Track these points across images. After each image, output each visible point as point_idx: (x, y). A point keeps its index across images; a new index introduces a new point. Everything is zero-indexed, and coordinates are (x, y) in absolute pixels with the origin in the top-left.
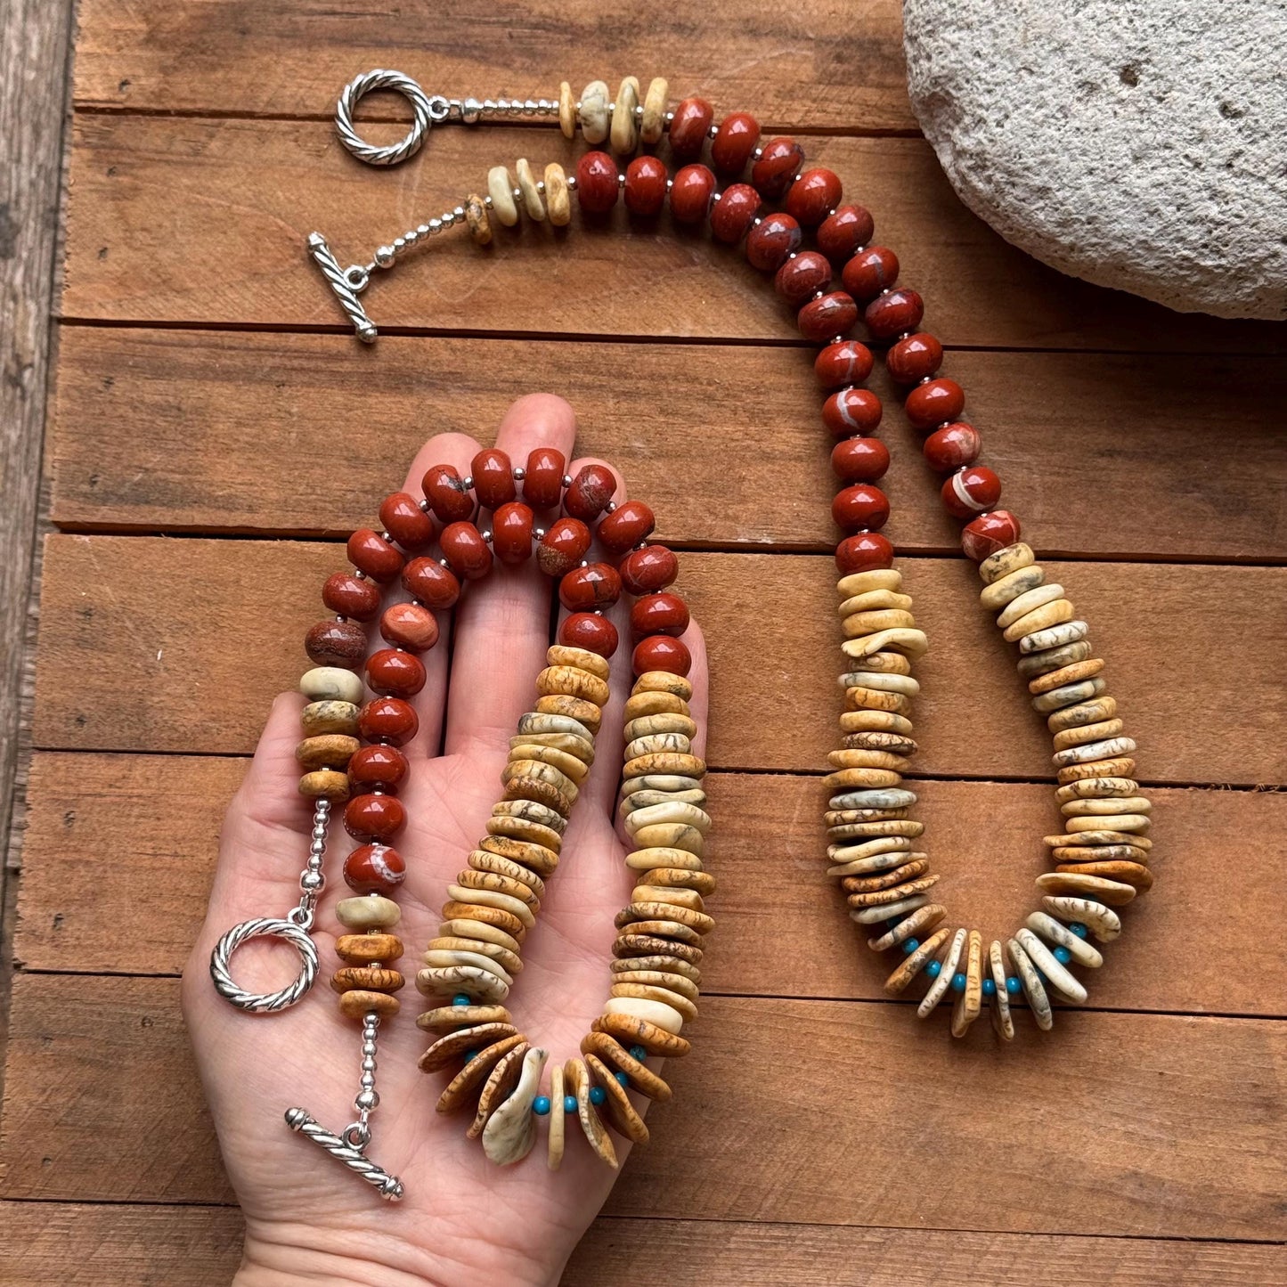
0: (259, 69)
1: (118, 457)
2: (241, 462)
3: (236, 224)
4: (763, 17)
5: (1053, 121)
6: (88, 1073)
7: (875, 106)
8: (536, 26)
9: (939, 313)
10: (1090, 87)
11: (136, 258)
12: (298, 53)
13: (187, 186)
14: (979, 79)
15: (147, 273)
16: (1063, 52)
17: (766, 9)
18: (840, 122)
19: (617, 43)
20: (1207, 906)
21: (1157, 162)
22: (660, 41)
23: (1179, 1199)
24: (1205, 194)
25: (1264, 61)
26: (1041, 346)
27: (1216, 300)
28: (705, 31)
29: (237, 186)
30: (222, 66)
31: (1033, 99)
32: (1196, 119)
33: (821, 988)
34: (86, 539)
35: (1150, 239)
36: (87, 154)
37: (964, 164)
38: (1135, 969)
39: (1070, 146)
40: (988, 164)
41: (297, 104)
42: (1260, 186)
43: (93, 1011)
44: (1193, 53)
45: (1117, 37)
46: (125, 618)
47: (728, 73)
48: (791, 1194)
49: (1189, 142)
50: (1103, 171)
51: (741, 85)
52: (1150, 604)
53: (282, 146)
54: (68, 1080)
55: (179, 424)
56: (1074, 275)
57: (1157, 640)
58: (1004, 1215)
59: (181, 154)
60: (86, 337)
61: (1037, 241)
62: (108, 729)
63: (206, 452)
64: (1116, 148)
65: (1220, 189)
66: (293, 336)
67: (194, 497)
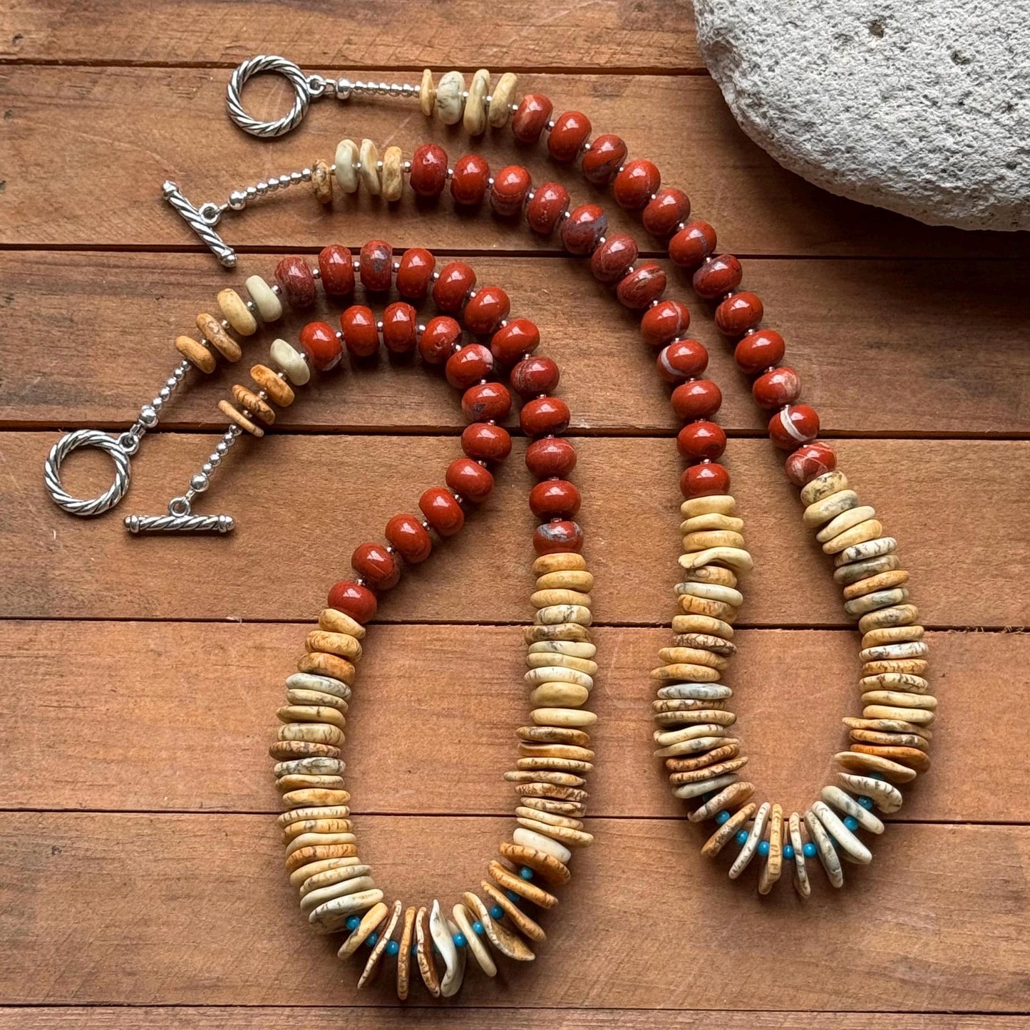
0: (136, 24)
1: (19, 363)
2: (127, 365)
3: (118, 159)
5: (815, 66)
6: (6, 896)
7: (672, 48)
10: (845, 39)
11: (32, 189)
12: (169, 9)
13: (73, 126)
14: (753, 31)
15: (41, 203)
16: (821, 9)
18: (641, 63)
20: (964, 731)
21: (902, 101)
23: (942, 979)
24: (942, 128)
25: (987, 17)
26: (818, 254)
27: (956, 215)
29: (119, 125)
30: (102, 20)
31: (798, 48)
32: (933, 65)
35: (898, 166)
37: (744, 101)
39: (830, 88)
40: (763, 102)
41: (169, 54)
42: (987, 121)
43: (9, 842)
44: (929, 10)
46: (28, 502)
47: (543, 22)
48: (613, 984)
49: (927, 84)
50: (858, 108)
51: (556, 32)
52: (913, 475)
53: (157, 90)
55: (72, 334)
56: (839, 194)
57: (920, 505)
58: (795, 996)
59: (68, 98)
61: (806, 167)
62: (16, 600)
63: (96, 357)
64: (867, 90)
65: (954, 123)
66: (170, 256)
67: (86, 397)
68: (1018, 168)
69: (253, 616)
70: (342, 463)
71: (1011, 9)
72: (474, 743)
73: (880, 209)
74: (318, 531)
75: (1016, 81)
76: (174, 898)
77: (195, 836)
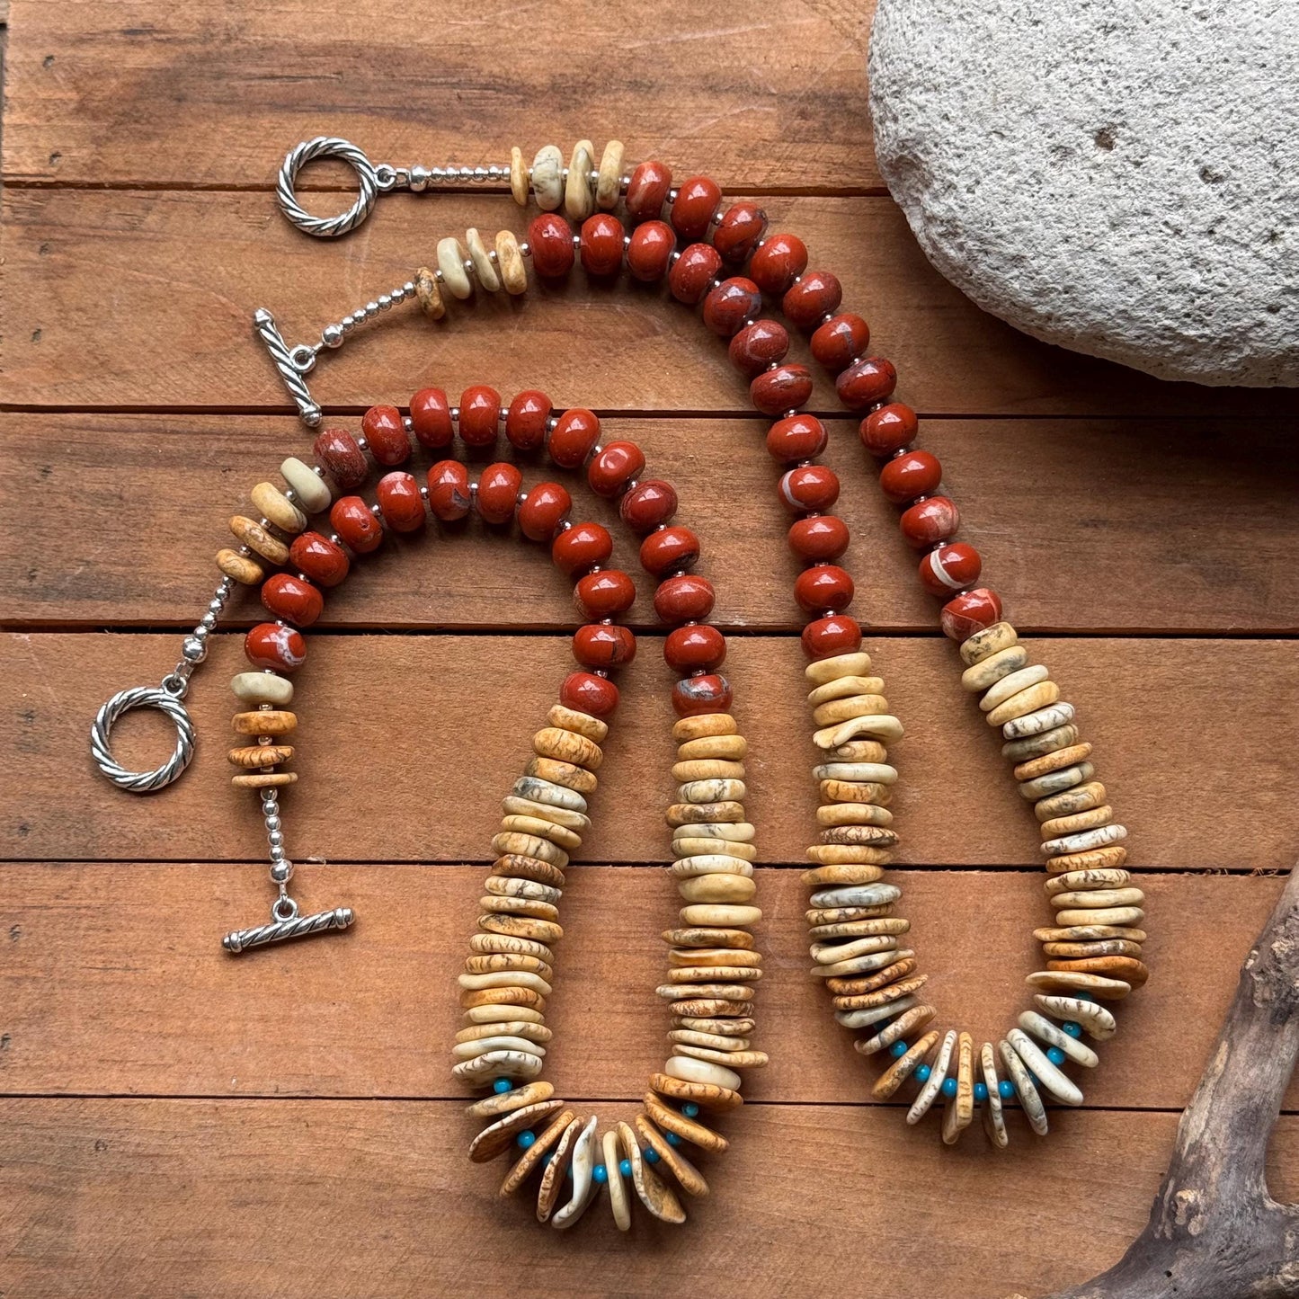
0: (197, 138)
1: (57, 549)
2: (187, 551)
3: (176, 302)
4: (722, 73)
5: (1026, 186)
6: (40, 1202)
7: (842, 163)
8: (486, 87)
9: (913, 380)
10: (1064, 152)
11: (72, 339)
12: (237, 120)
13: (123, 263)
14: (948, 143)
15: (83, 356)
16: (1035, 115)
17: (726, 64)
18: (806, 181)
19: (571, 103)
20: (1206, 997)
21: (1136, 229)
22: (616, 100)
24: (1186, 262)
25: (1246, 123)
27: (1200, 368)
28: (662, 88)
29: (176, 262)
30: (157, 135)
31: (1005, 164)
32: (1176, 184)
33: (806, 1092)
34: (26, 636)
35: (1130, 309)
36: (17, 231)
37: (935, 230)
38: (1133, 1065)
39: (1045, 213)
40: (960, 231)
41: (237, 174)
42: (1244, 253)
43: (44, 1136)
44: (1171, 115)
45: (1091, 100)
46: (69, 719)
47: (686, 133)
49: (1169, 208)
50: (1080, 239)
51: (702, 145)
52: (1139, 681)
53: (223, 218)
54: (19, 1209)
55: (121, 514)
57: (1149, 718)
59: (116, 229)
60: (21, 425)
61: (1013, 309)
62: (53, 838)
63: (150, 542)
64: (1092, 215)
65: (1201, 257)
66: (239, 419)
67: (139, 590)
68: (1283, 312)
69: (340, 857)
70: (447, 670)
71: (1276, 113)
72: (608, 1011)
73: (1103, 361)
74: (418, 751)
75: (1282, 203)
76: (245, 1204)
77: (270, 1127)
